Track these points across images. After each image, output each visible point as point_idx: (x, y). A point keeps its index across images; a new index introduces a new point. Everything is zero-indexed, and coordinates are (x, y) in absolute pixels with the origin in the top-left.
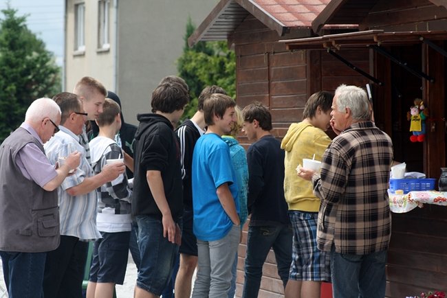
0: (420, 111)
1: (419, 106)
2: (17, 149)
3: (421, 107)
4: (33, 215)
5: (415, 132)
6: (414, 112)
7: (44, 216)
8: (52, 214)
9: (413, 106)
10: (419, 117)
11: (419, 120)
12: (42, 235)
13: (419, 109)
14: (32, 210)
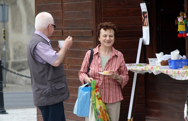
0: (184, 19)
1: (183, 16)
2: (33, 47)
3: (185, 17)
4: (49, 83)
5: (181, 31)
6: (180, 20)
7: (55, 83)
8: (61, 81)
9: (179, 16)
10: (184, 23)
11: (183, 24)
12: (55, 94)
13: (183, 17)
14: (48, 81)
